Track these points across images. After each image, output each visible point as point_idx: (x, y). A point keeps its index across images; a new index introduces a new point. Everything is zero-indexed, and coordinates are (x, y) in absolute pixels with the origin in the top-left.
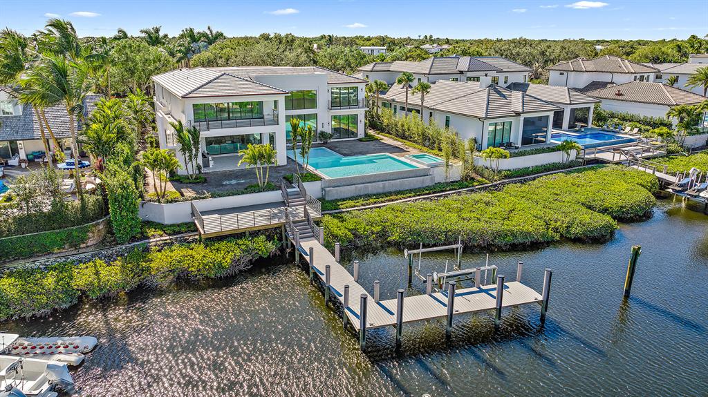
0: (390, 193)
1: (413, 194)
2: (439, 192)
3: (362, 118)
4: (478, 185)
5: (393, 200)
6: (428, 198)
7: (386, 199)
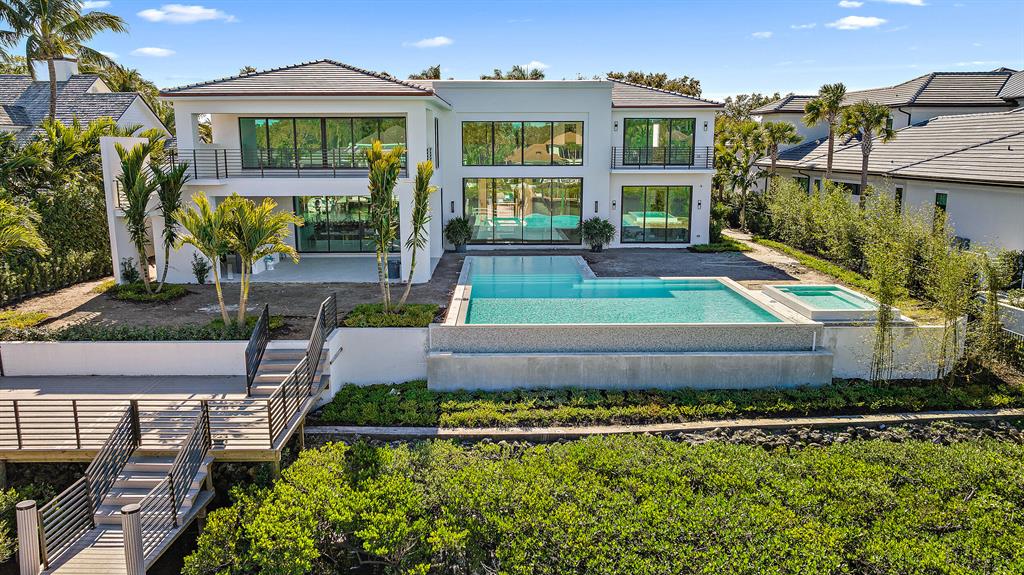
0: (647, 395)
1: (730, 406)
2: (835, 413)
3: (703, 194)
4: (1010, 406)
5: (642, 421)
6: (783, 430)
7: (626, 411)
